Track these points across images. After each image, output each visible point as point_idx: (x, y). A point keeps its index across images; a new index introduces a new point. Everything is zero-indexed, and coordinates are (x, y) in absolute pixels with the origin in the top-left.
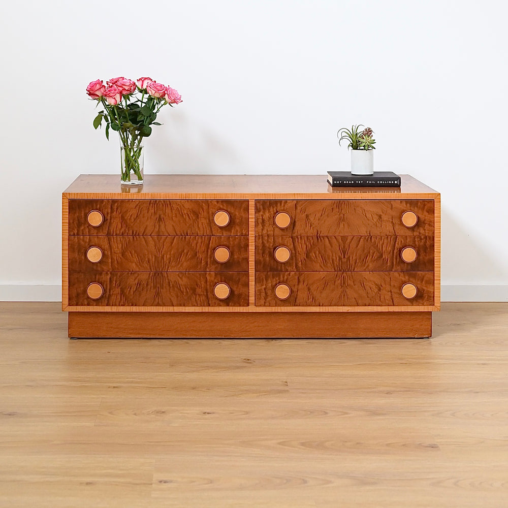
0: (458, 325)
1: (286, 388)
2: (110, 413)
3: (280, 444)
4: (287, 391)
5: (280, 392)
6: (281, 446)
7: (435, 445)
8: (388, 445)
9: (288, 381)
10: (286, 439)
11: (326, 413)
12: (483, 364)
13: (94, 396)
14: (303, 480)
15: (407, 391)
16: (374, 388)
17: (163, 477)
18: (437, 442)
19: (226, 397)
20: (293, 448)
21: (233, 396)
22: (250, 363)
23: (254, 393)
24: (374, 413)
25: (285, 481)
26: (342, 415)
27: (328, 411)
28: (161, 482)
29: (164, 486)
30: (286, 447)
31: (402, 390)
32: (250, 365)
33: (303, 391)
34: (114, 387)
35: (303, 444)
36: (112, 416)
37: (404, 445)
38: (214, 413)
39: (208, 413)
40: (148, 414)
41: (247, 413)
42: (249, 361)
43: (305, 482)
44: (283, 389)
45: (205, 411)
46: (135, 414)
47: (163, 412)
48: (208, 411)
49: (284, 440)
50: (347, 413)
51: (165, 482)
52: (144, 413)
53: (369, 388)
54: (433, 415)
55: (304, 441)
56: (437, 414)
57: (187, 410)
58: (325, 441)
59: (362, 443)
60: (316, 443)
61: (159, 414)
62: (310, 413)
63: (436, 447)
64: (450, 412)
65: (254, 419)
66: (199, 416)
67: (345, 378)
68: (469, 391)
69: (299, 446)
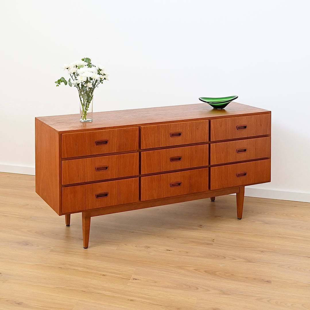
1: (212, 243)
2: (125, 244)
4: (212, 244)
5: (208, 244)
6: (194, 271)
7: (270, 281)
8: (246, 278)
9: (215, 239)
10: (199, 268)
11: (225, 258)
14: (197, 288)
15: (273, 252)
16: (256, 248)
17: (136, 277)
18: (272, 280)
19: (182, 243)
20: (200, 273)
21: (185, 243)
23: (195, 243)
24: (249, 261)
25: (189, 287)
26: (232, 260)
27: (226, 257)
28: (134, 279)
29: (135, 281)
30: (197, 272)
31: (270, 251)
32: (200, 228)
33: (219, 245)
35: (205, 271)
36: (125, 246)
37: (254, 279)
38: (172, 251)
39: (169, 251)
40: (141, 247)
41: (187, 253)
42: (201, 226)
43: (197, 289)
44: (210, 243)
45: (168, 249)
46: (136, 247)
47: (149, 247)
51: (135, 280)
53: (254, 248)
54: (278, 266)
55: (207, 270)
56: (281, 266)
57: (160, 248)
58: (217, 272)
59: (234, 275)
60: (212, 272)
61: (146, 248)
62: (217, 257)
63: (270, 282)
64: (289, 266)
65: (189, 256)
66: (164, 251)
67: (245, 241)
68: (306, 256)
69: (204, 272)
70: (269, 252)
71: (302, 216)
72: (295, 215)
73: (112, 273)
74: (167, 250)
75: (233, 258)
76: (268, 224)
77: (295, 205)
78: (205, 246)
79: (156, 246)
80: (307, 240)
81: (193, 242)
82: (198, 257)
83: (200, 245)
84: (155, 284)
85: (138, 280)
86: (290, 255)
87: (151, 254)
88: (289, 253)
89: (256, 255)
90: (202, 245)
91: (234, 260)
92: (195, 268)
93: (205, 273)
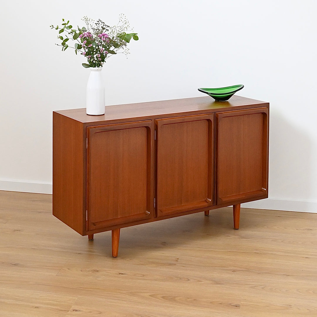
0: (311, 230)
1: (175, 263)
2: (68, 269)
3: (150, 296)
4: (175, 264)
5: (170, 264)
6: (150, 297)
7: (239, 305)
8: (211, 302)
9: (180, 258)
10: (156, 293)
11: (189, 280)
12: (306, 258)
13: (65, 258)
15: (246, 271)
16: (227, 267)
17: (76, 308)
18: (241, 304)
19: (138, 265)
21: (142, 265)
22: (165, 245)
23: (155, 264)
24: (217, 282)
26: (197, 282)
28: (74, 310)
29: (75, 312)
30: (153, 298)
31: (244, 270)
33: (184, 266)
34: (79, 254)
35: (163, 297)
37: (220, 303)
38: (125, 274)
39: (122, 274)
40: (88, 272)
41: (144, 276)
42: (165, 244)
44: (173, 263)
45: (120, 272)
46: (81, 271)
47: (97, 271)
48: (122, 273)
49: (154, 294)
50: (201, 281)
52: (86, 271)
53: (224, 267)
54: (251, 287)
55: (165, 295)
56: (254, 287)
57: (111, 271)
58: (177, 297)
59: (197, 300)
60: (171, 297)
61: (94, 272)
62: (180, 279)
63: (238, 307)
64: (262, 286)
65: (145, 279)
66: (116, 275)
67: (215, 259)
68: (284, 275)
69: (160, 298)
70: (242, 271)
71: (285, 228)
72: (277, 227)
73: (48, 304)
74: (120, 274)
75: (198, 280)
76: (245, 238)
77: (279, 215)
78: (166, 267)
79: (106, 269)
80: (287, 255)
81: (153, 263)
82: (156, 280)
83: (161, 266)
84: (100, 315)
85: (79, 311)
86: (266, 273)
87: (100, 279)
88: (265, 272)
89: (226, 276)
90: (163, 266)
91: (200, 283)
92: (151, 294)
93: (162, 299)
